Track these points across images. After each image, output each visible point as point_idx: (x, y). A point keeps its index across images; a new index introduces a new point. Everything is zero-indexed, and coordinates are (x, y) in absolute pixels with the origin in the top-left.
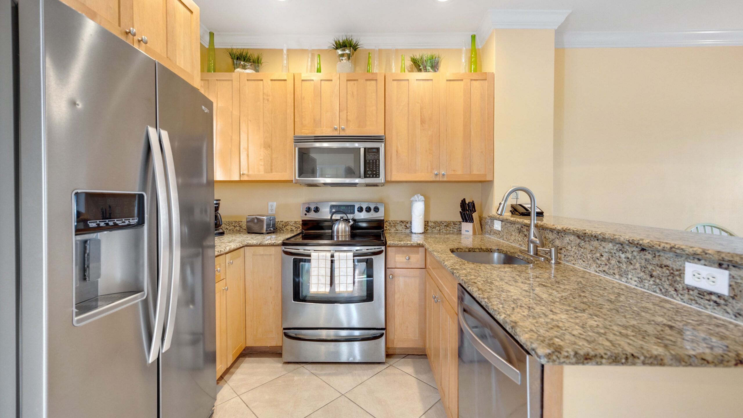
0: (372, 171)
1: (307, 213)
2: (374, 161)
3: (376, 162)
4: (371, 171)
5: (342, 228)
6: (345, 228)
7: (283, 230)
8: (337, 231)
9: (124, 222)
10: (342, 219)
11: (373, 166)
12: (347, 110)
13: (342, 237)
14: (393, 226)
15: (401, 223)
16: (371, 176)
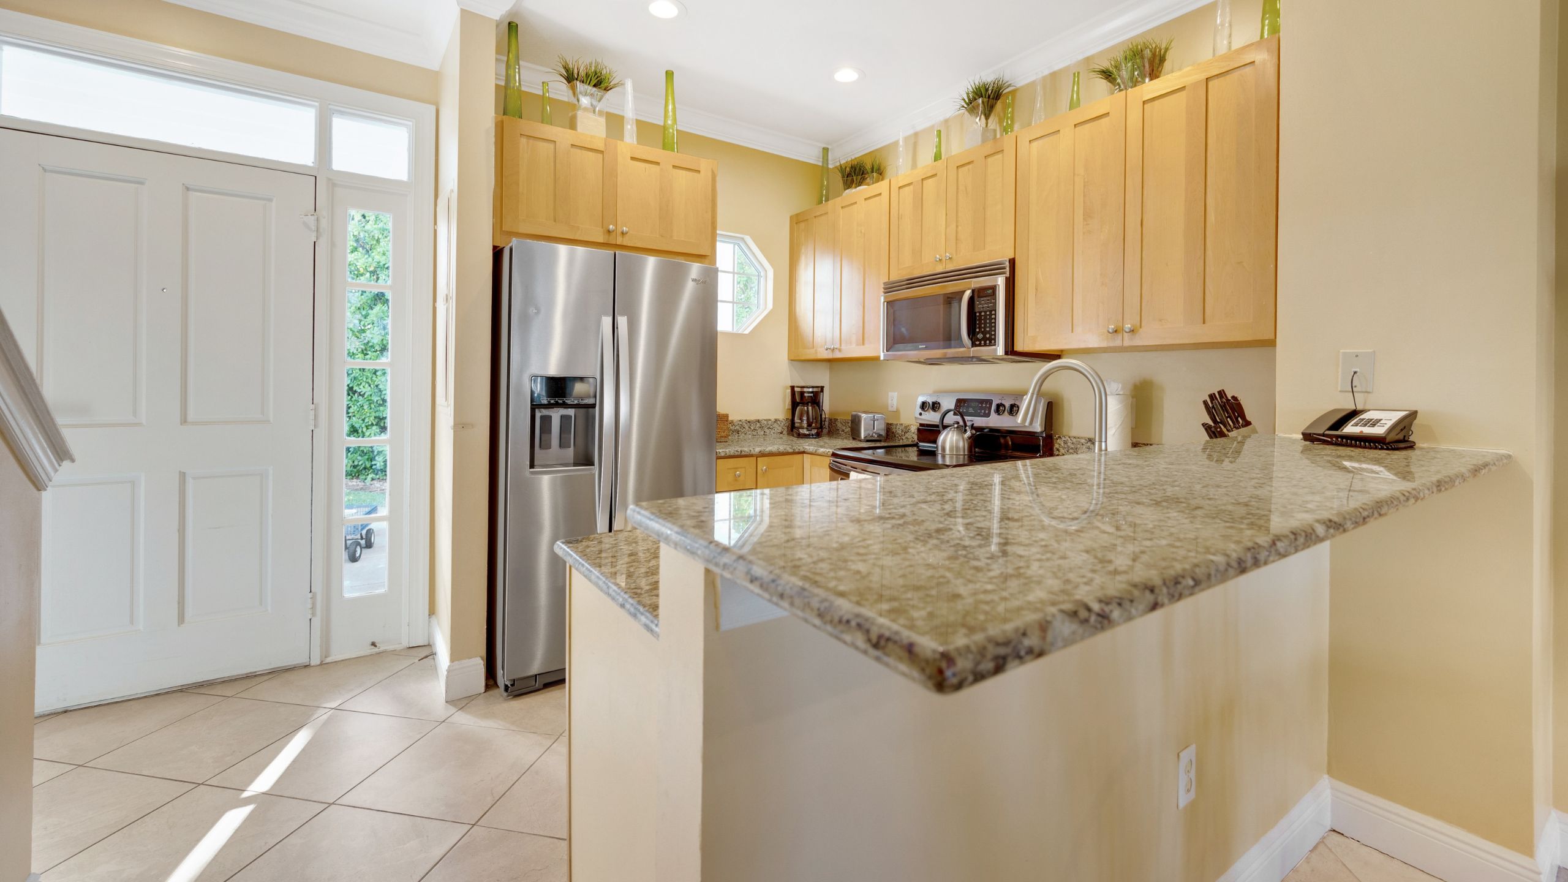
0: (984, 333)
1: (923, 412)
2: (988, 313)
3: (991, 315)
4: (982, 333)
5: (951, 442)
6: (957, 441)
7: (902, 439)
8: (941, 447)
9: (573, 402)
10: (956, 426)
11: (985, 324)
12: (957, 222)
13: (951, 458)
14: (1072, 448)
15: (1089, 444)
16: (983, 342)
